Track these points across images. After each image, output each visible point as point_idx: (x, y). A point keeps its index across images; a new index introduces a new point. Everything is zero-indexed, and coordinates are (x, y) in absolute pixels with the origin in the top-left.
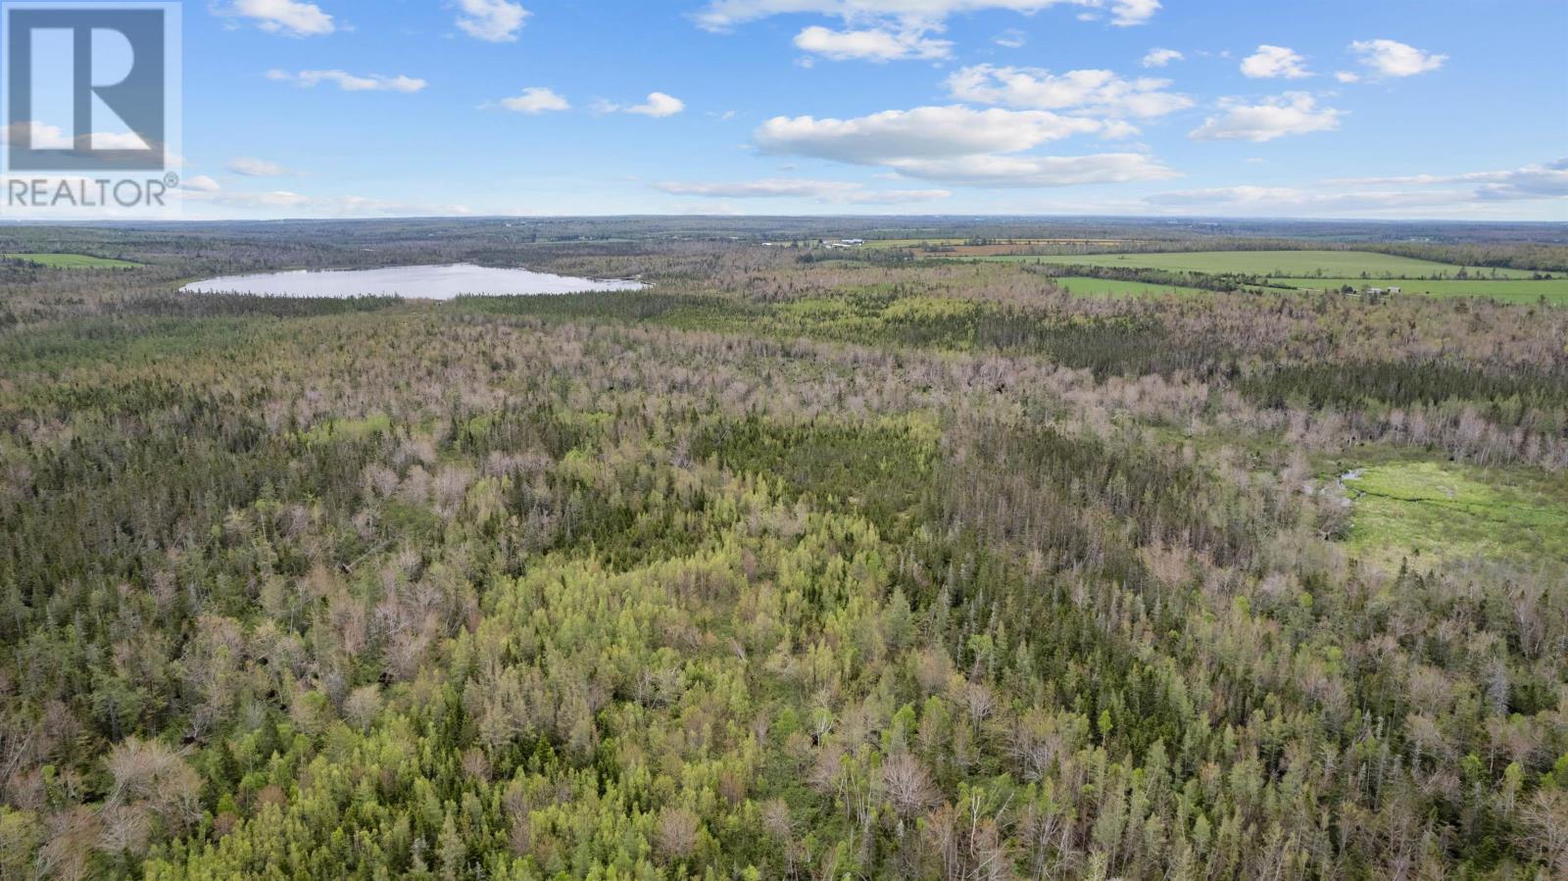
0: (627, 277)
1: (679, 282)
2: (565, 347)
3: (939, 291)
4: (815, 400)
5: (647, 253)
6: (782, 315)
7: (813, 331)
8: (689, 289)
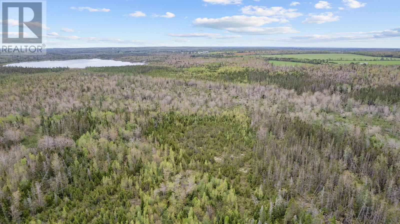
0: (141, 62)
3: (234, 64)
5: (148, 55)
6: (186, 72)
7: (195, 77)
8: (159, 65)
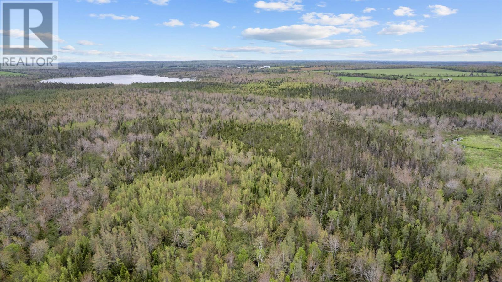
0: (192, 78)
1: (209, 79)
2: (166, 98)
3: (297, 80)
4: (255, 115)
5: (199, 70)
6: (243, 88)
7: (254, 93)
8: (213, 81)
